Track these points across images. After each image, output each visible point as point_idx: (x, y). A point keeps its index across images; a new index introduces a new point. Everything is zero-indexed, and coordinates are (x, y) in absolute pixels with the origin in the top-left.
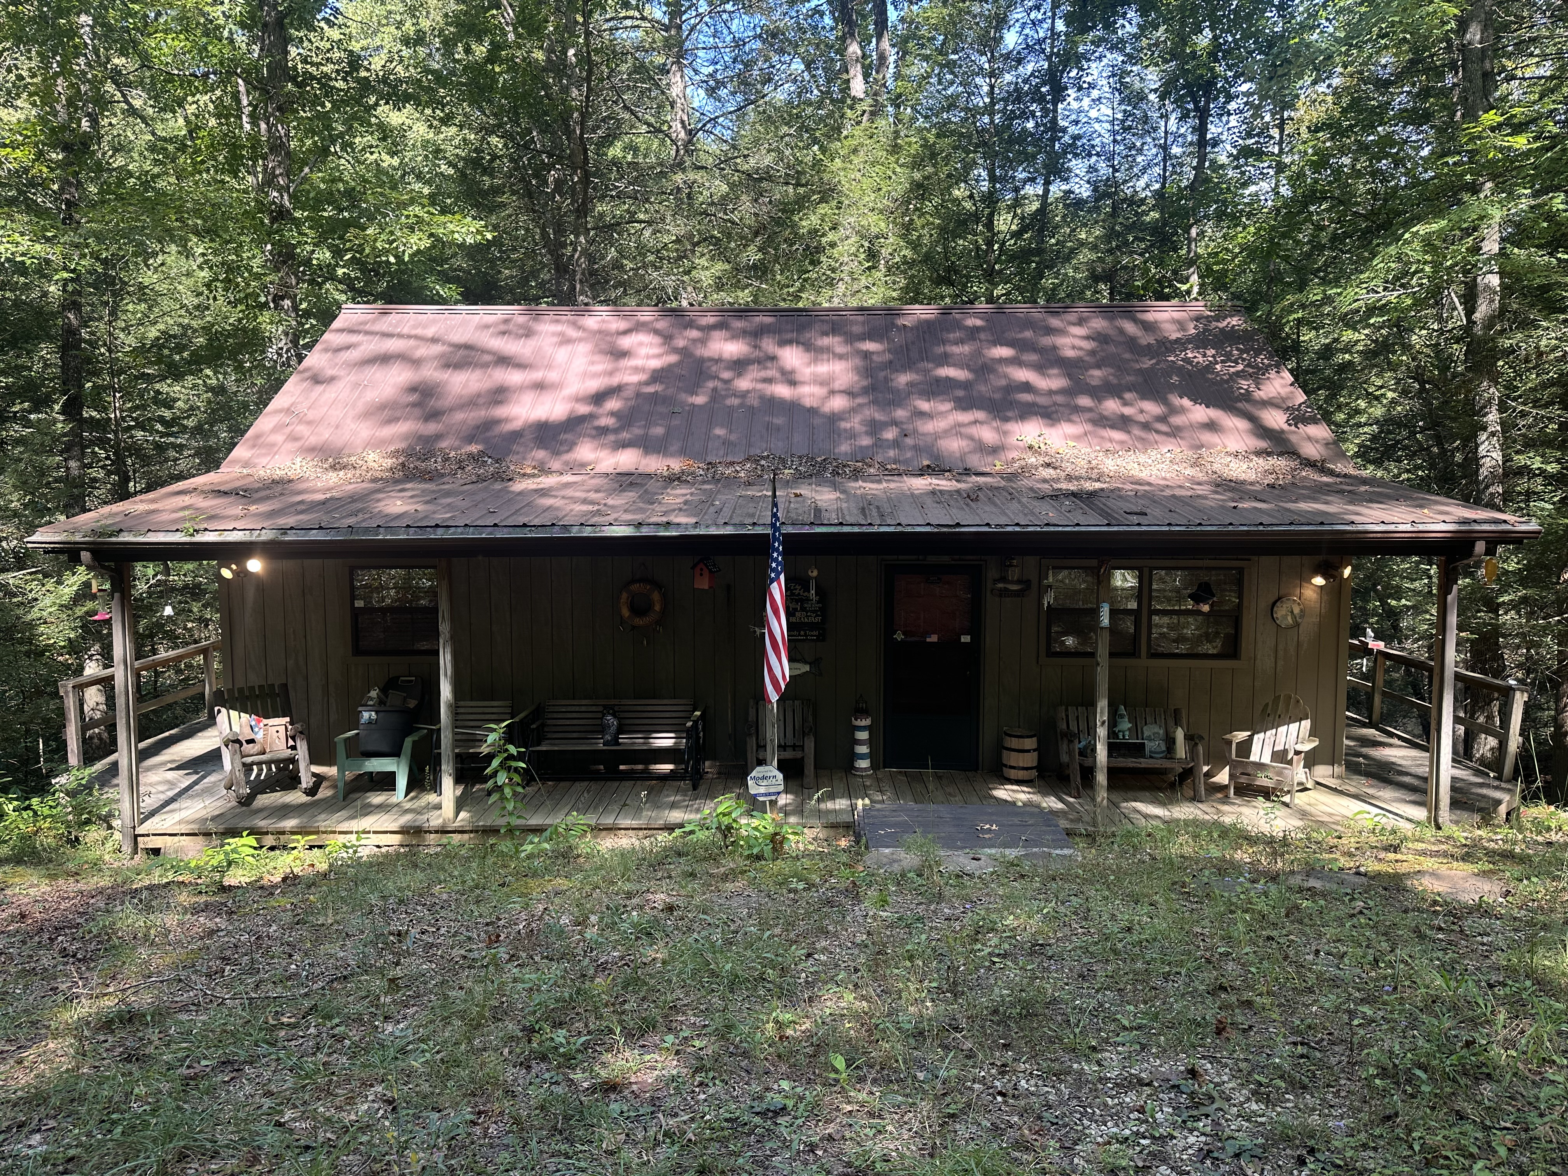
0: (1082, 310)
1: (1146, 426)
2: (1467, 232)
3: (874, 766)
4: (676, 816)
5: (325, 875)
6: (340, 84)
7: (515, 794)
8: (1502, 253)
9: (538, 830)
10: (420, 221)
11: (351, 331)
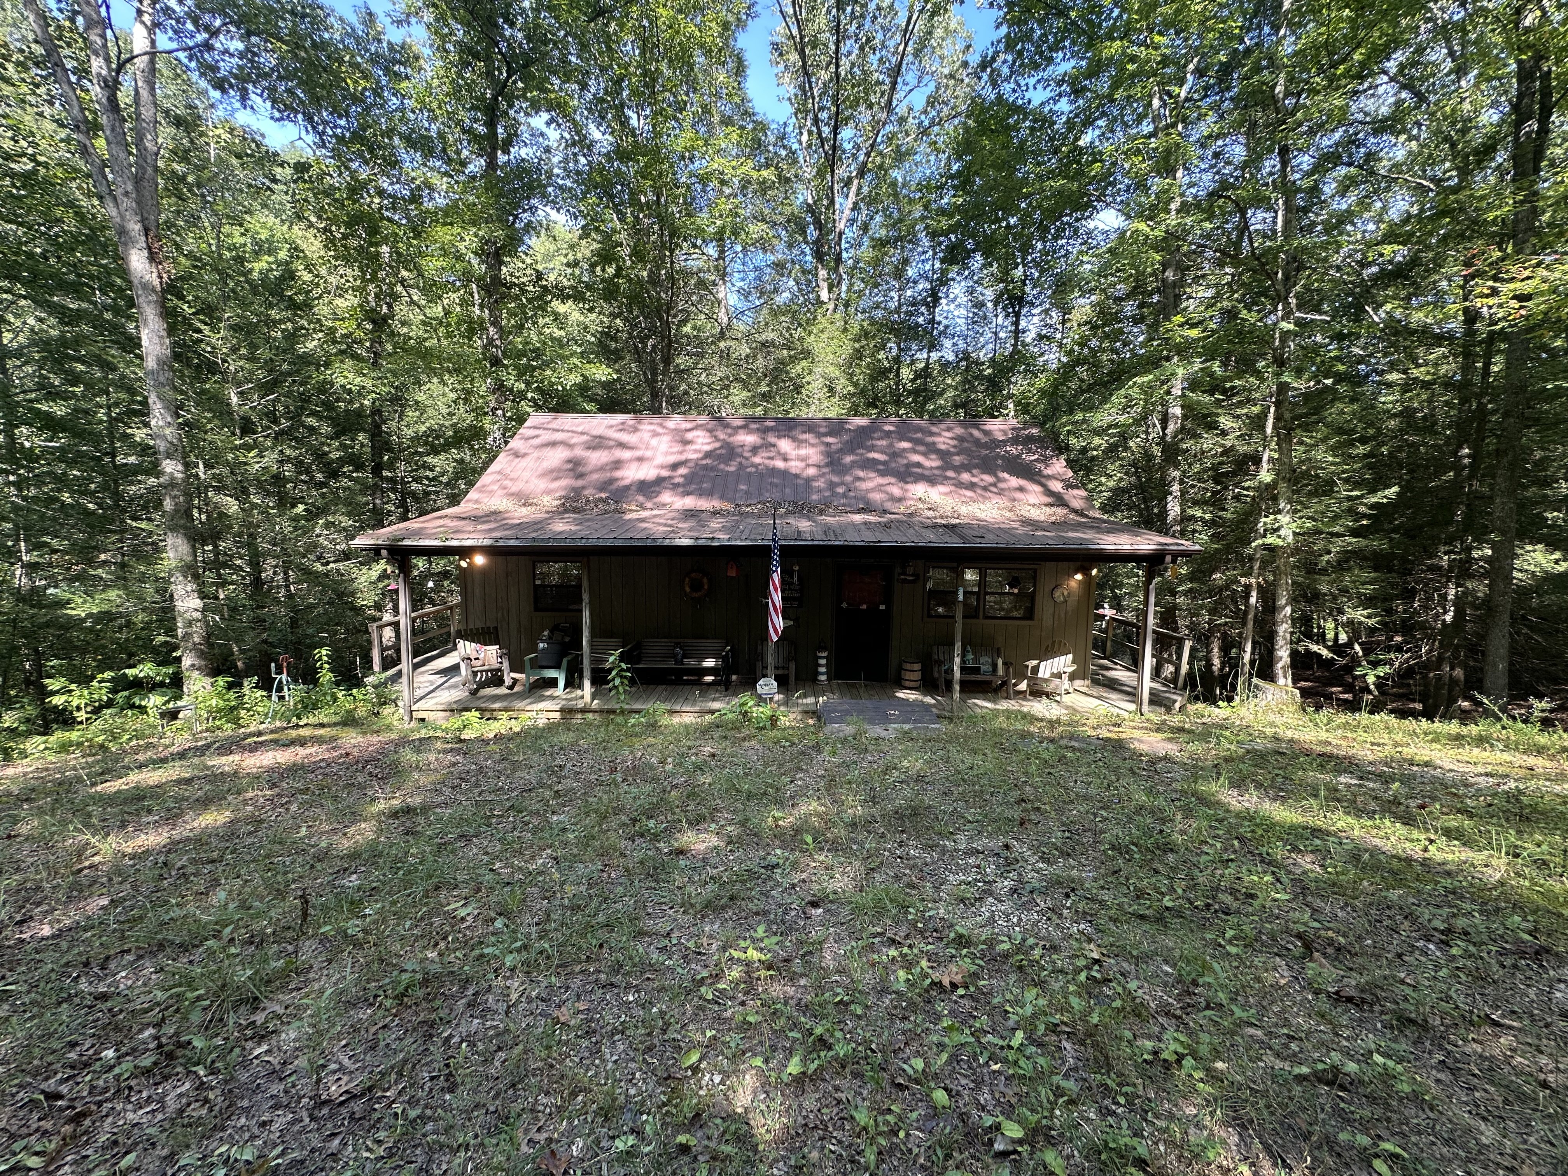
0: (949, 422)
1: (985, 489)
2: (1163, 383)
3: (829, 679)
4: (716, 705)
5: (518, 734)
6: (531, 288)
7: (625, 691)
8: (1183, 395)
9: (638, 712)
10: (576, 366)
11: (535, 428)
